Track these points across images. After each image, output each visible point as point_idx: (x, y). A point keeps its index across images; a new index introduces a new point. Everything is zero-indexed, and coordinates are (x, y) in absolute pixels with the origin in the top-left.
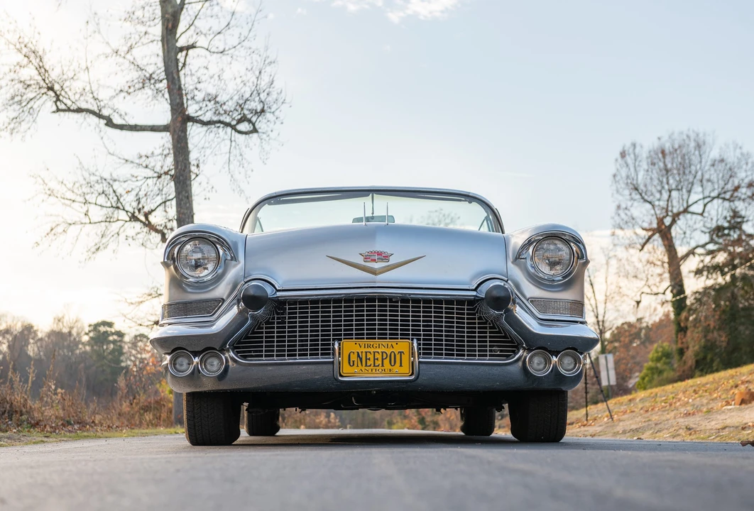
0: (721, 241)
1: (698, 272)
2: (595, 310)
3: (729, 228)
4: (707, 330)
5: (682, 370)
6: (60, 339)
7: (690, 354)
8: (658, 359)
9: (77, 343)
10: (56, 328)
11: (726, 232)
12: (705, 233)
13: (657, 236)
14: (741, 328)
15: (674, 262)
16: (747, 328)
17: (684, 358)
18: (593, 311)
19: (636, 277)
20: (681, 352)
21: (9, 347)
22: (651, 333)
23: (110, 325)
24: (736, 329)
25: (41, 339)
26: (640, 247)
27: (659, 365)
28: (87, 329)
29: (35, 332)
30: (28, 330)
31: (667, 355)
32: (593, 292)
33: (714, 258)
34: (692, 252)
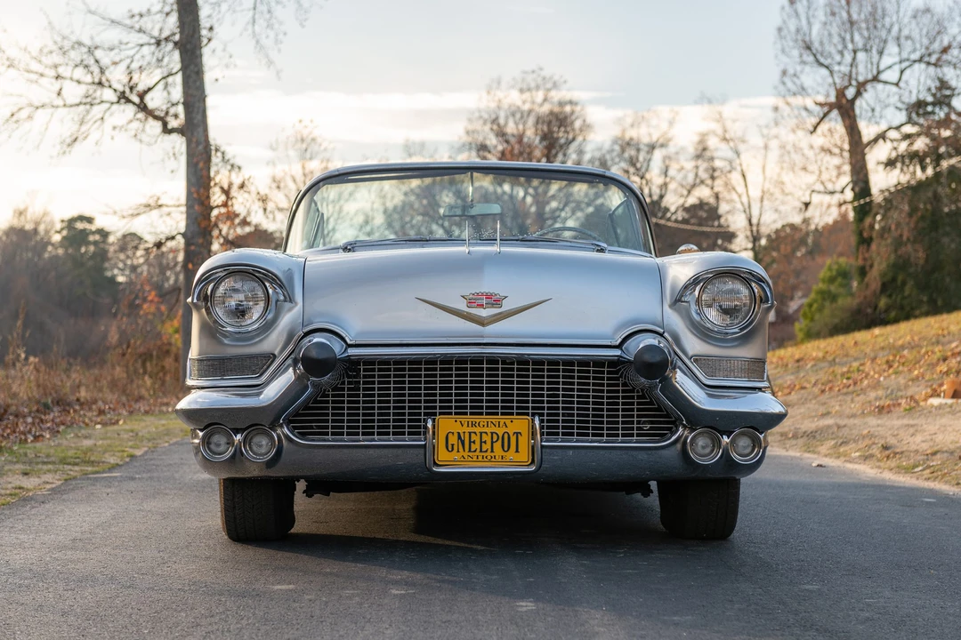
0: (921, 121)
1: (890, 163)
2: (747, 210)
3: (934, 104)
4: (899, 243)
5: (862, 295)
6: (23, 238)
7: (874, 275)
8: (832, 280)
9: (46, 243)
10: (16, 223)
11: (929, 109)
12: (900, 110)
13: (835, 113)
14: (946, 240)
15: (857, 149)
16: (952, 241)
17: (866, 280)
18: (745, 211)
19: (804, 169)
20: (863, 272)
22: (822, 239)
23: (90, 220)
24: (938, 242)
26: (812, 129)
27: (833, 288)
28: (58, 226)
31: (844, 275)
32: (746, 186)
33: (911, 144)
34: (882, 136)
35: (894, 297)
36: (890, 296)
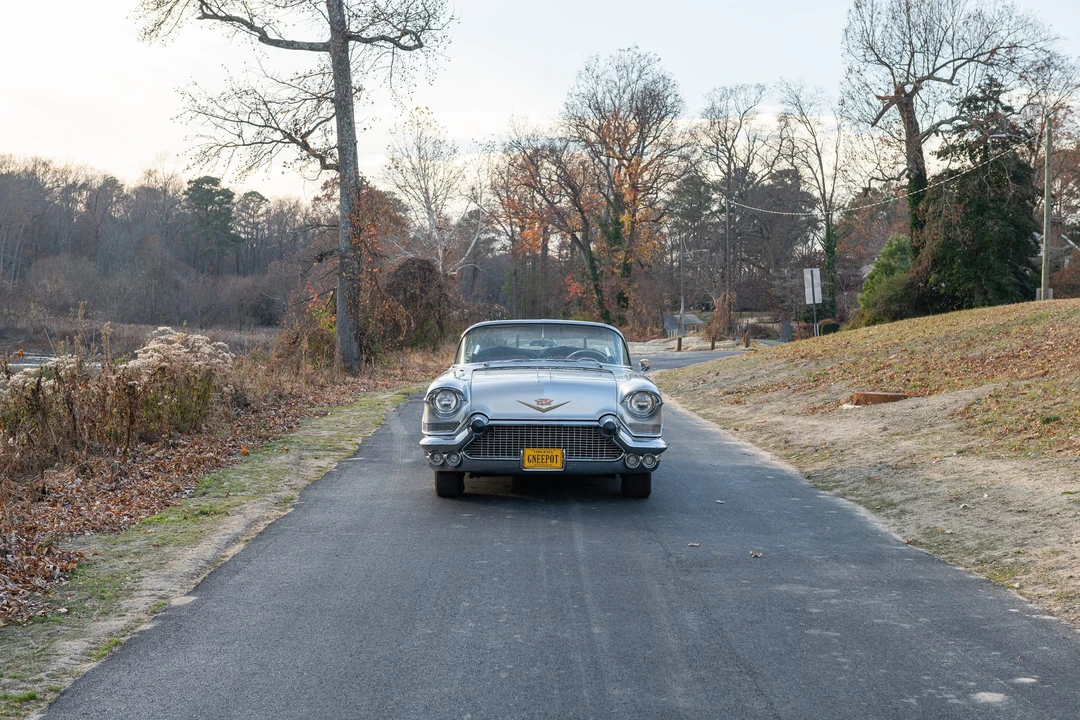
0: (973, 114)
1: (942, 154)
3: (983, 100)
4: (949, 226)
5: (915, 271)
6: (151, 196)
7: (925, 253)
8: (891, 254)
9: (174, 201)
10: (145, 183)
11: (980, 103)
12: (952, 105)
13: (894, 108)
14: (990, 223)
15: (914, 140)
16: (996, 223)
17: (919, 258)
18: (820, 188)
20: (916, 250)
21: (88, 206)
22: (898, 207)
23: (215, 181)
24: (984, 224)
25: (127, 197)
26: (873, 122)
27: (892, 262)
28: (186, 187)
29: (120, 188)
30: (111, 183)
31: (901, 249)
32: (821, 164)
33: (963, 135)
34: (934, 130)
35: (943, 273)
36: (939, 272)
